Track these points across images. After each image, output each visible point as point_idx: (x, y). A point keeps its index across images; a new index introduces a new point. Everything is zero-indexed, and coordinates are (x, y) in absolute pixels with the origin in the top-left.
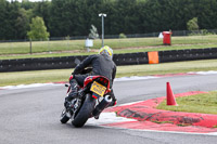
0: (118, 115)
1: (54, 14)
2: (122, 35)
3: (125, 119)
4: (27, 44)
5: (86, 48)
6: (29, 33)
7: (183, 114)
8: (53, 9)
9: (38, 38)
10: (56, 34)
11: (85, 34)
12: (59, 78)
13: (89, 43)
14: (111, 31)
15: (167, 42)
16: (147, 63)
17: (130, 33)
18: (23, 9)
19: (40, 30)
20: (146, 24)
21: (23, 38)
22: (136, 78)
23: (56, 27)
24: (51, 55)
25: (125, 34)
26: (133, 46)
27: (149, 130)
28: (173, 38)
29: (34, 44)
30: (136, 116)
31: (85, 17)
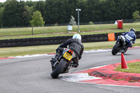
0: (90, 75)
1: (47, 9)
2: (91, 22)
3: (94, 78)
4: (30, 29)
5: (68, 31)
6: (31, 22)
7: (132, 74)
8: (46, 6)
9: (37, 25)
10: (49, 22)
11: (67, 22)
12: (51, 51)
13: (70, 28)
14: (84, 20)
15: (120, 27)
16: (107, 40)
17: (96, 21)
18: (27, 6)
19: (38, 19)
20: (106, 15)
21: (27, 25)
22: (101, 50)
23: (49, 17)
24: (45, 36)
25: (93, 22)
26: (98, 30)
27: (110, 85)
28: (124, 24)
29: (35, 28)
30: (102, 75)
31: (67, 11)
